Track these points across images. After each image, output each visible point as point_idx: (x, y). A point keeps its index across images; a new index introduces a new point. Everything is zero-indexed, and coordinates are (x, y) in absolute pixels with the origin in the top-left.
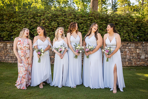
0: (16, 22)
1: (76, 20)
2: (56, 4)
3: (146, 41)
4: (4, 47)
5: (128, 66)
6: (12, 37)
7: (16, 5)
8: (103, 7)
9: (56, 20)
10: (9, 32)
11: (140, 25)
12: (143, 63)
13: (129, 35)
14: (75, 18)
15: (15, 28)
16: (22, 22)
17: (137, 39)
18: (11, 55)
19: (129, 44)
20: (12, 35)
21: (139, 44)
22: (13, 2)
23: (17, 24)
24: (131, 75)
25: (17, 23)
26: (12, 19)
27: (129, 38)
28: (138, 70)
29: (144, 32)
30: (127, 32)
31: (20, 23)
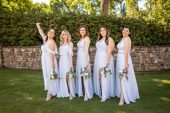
0: (23, 26)
4: (11, 52)
5: (141, 71)
16: (29, 26)
17: (150, 43)
19: (142, 48)
21: (152, 48)
23: (24, 29)
30: (140, 36)
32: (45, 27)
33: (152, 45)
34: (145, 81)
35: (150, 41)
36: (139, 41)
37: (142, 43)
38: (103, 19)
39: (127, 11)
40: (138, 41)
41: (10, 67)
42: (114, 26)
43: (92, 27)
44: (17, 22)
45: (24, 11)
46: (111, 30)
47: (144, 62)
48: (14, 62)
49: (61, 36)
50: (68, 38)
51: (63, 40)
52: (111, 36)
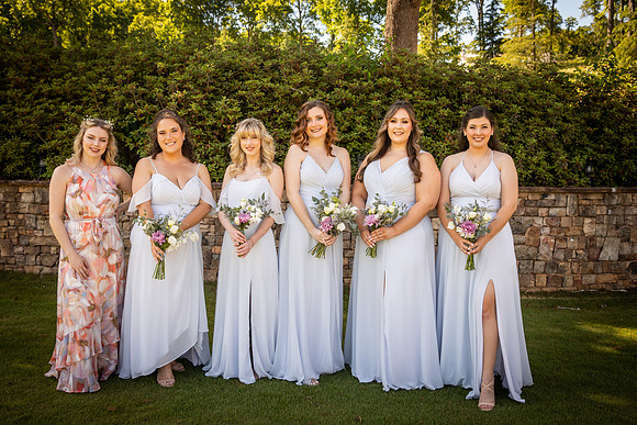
0: (60, 96)
1: (320, 92)
2: (238, 22)
3: (624, 186)
4: (8, 205)
5: (545, 294)
6: (42, 163)
7: (63, 24)
8: (441, 34)
9: (237, 91)
10: (27, 139)
11: (597, 115)
12: (609, 278)
13: (549, 160)
14: (316, 84)
15: (53, 121)
16: (85, 99)
17: (587, 174)
18: (39, 241)
19: (552, 197)
20: (44, 154)
21: (593, 197)
22: (49, 10)
23: (64, 107)
24: (557, 330)
25: (65, 99)
26: (45, 82)
27: (552, 171)
28: (589, 308)
29: (614, 144)
30: (543, 144)
31: (79, 103)
35: (586, 166)
37: (549, 177)
38: (390, 75)
40: (532, 166)
42: (434, 103)
43: (342, 108)
44: (33, 78)
48: (18, 244)
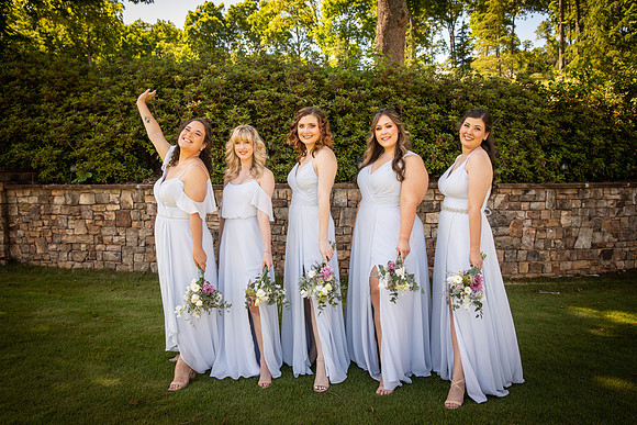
0: (88, 108)
1: (322, 100)
3: (595, 181)
4: (42, 207)
6: (72, 169)
7: (97, 51)
9: (246, 100)
10: (59, 147)
12: (584, 264)
13: (529, 159)
15: (82, 131)
16: (110, 110)
19: (533, 192)
20: (74, 161)
21: (568, 192)
23: (91, 118)
25: (91, 110)
26: (74, 96)
27: (532, 169)
28: (567, 292)
29: (585, 145)
30: (524, 145)
31: (105, 114)
32: (170, 111)
33: (567, 182)
34: (544, 314)
35: (561, 164)
36: (520, 164)
37: (530, 174)
38: (386, 84)
39: (475, 53)
40: (514, 165)
41: (35, 263)
42: (425, 108)
43: (342, 114)
44: (64, 93)
45: (91, 54)
46: (416, 123)
47: (537, 245)
48: (52, 242)
49: (229, 145)
50: (257, 156)
51: (237, 161)
52: (414, 147)
